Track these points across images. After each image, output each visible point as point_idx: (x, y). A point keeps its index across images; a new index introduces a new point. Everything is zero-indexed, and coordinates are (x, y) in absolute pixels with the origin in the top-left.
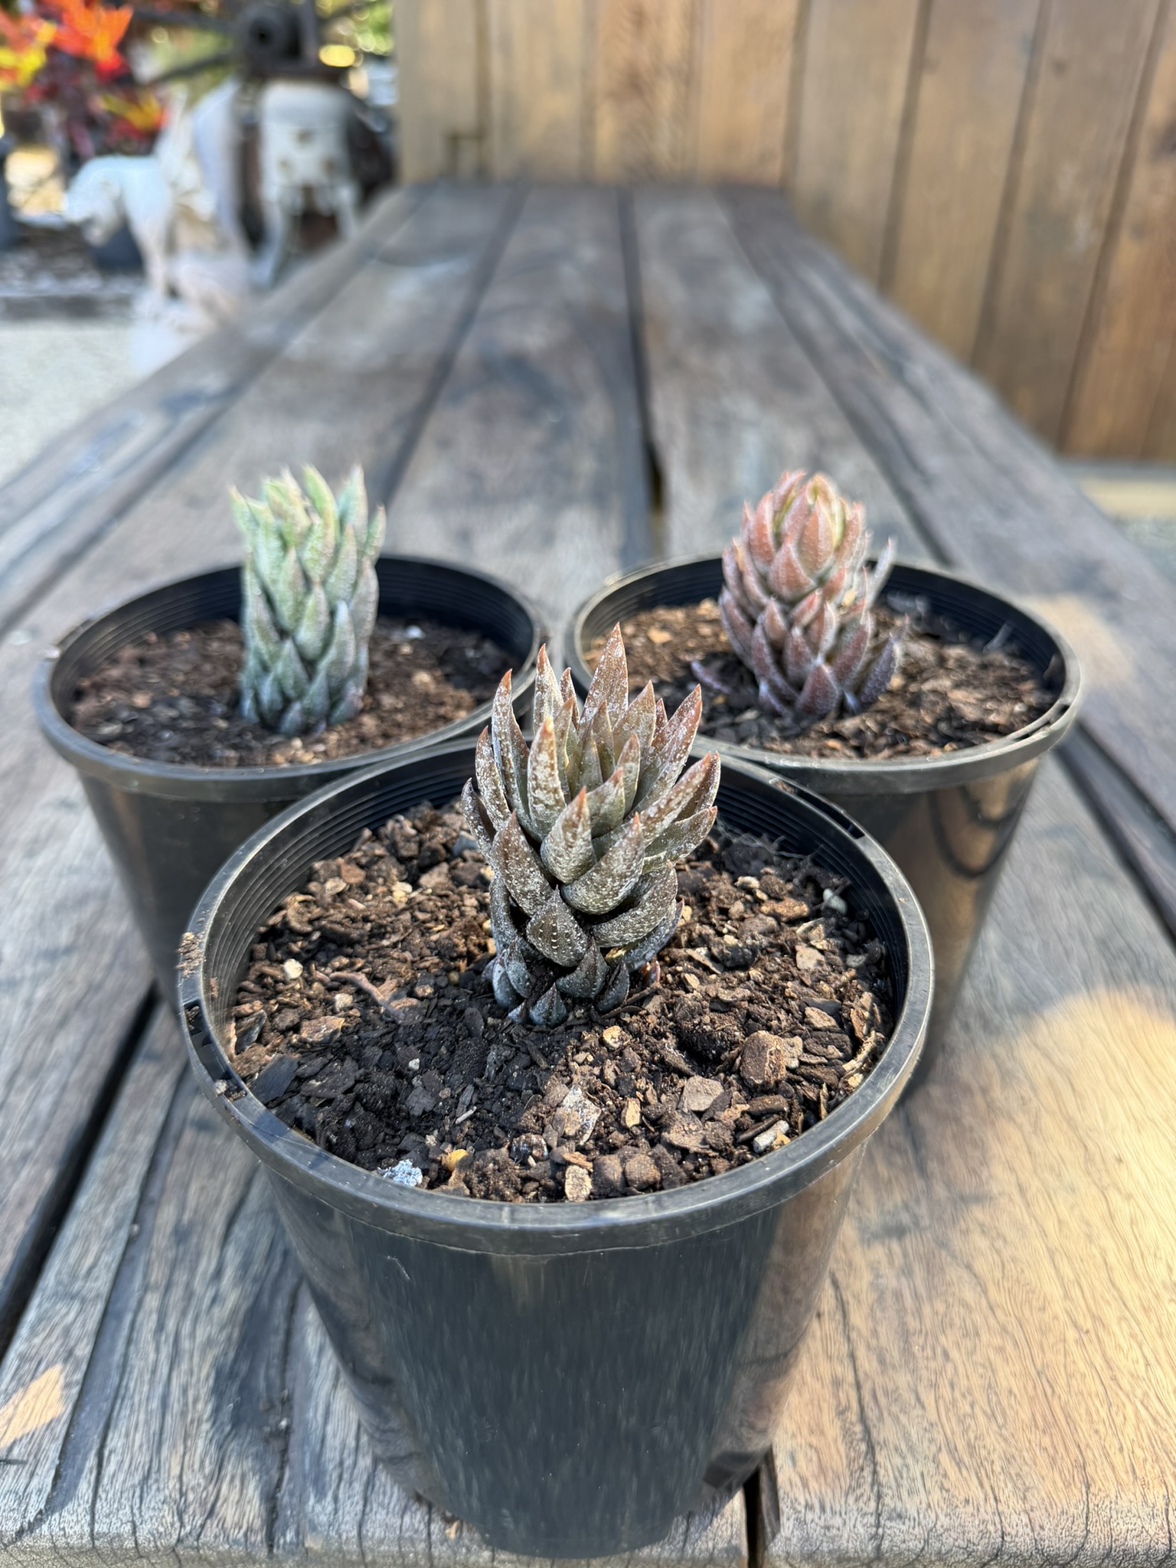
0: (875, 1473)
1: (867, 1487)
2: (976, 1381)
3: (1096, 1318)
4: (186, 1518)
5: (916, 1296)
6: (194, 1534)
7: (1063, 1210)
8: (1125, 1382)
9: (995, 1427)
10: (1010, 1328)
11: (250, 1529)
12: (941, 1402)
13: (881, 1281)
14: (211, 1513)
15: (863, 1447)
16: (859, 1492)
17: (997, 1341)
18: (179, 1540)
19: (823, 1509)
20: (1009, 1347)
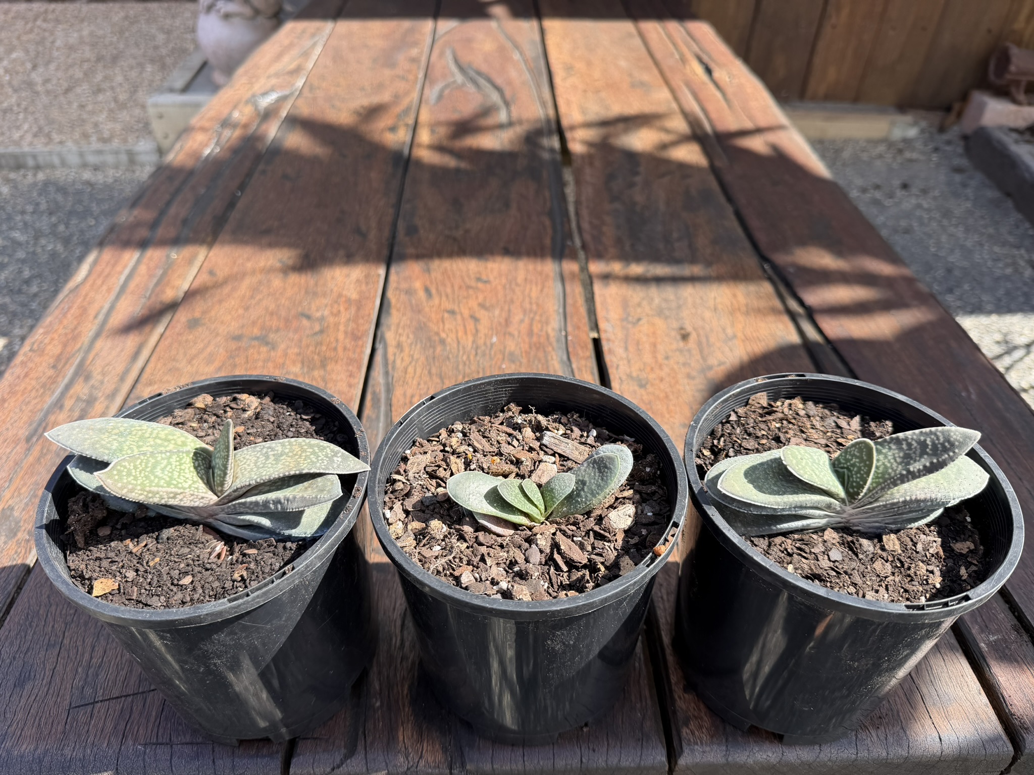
4: (410, 759)
6: (415, 765)
11: (440, 762)
14: (421, 757)
18: (408, 769)
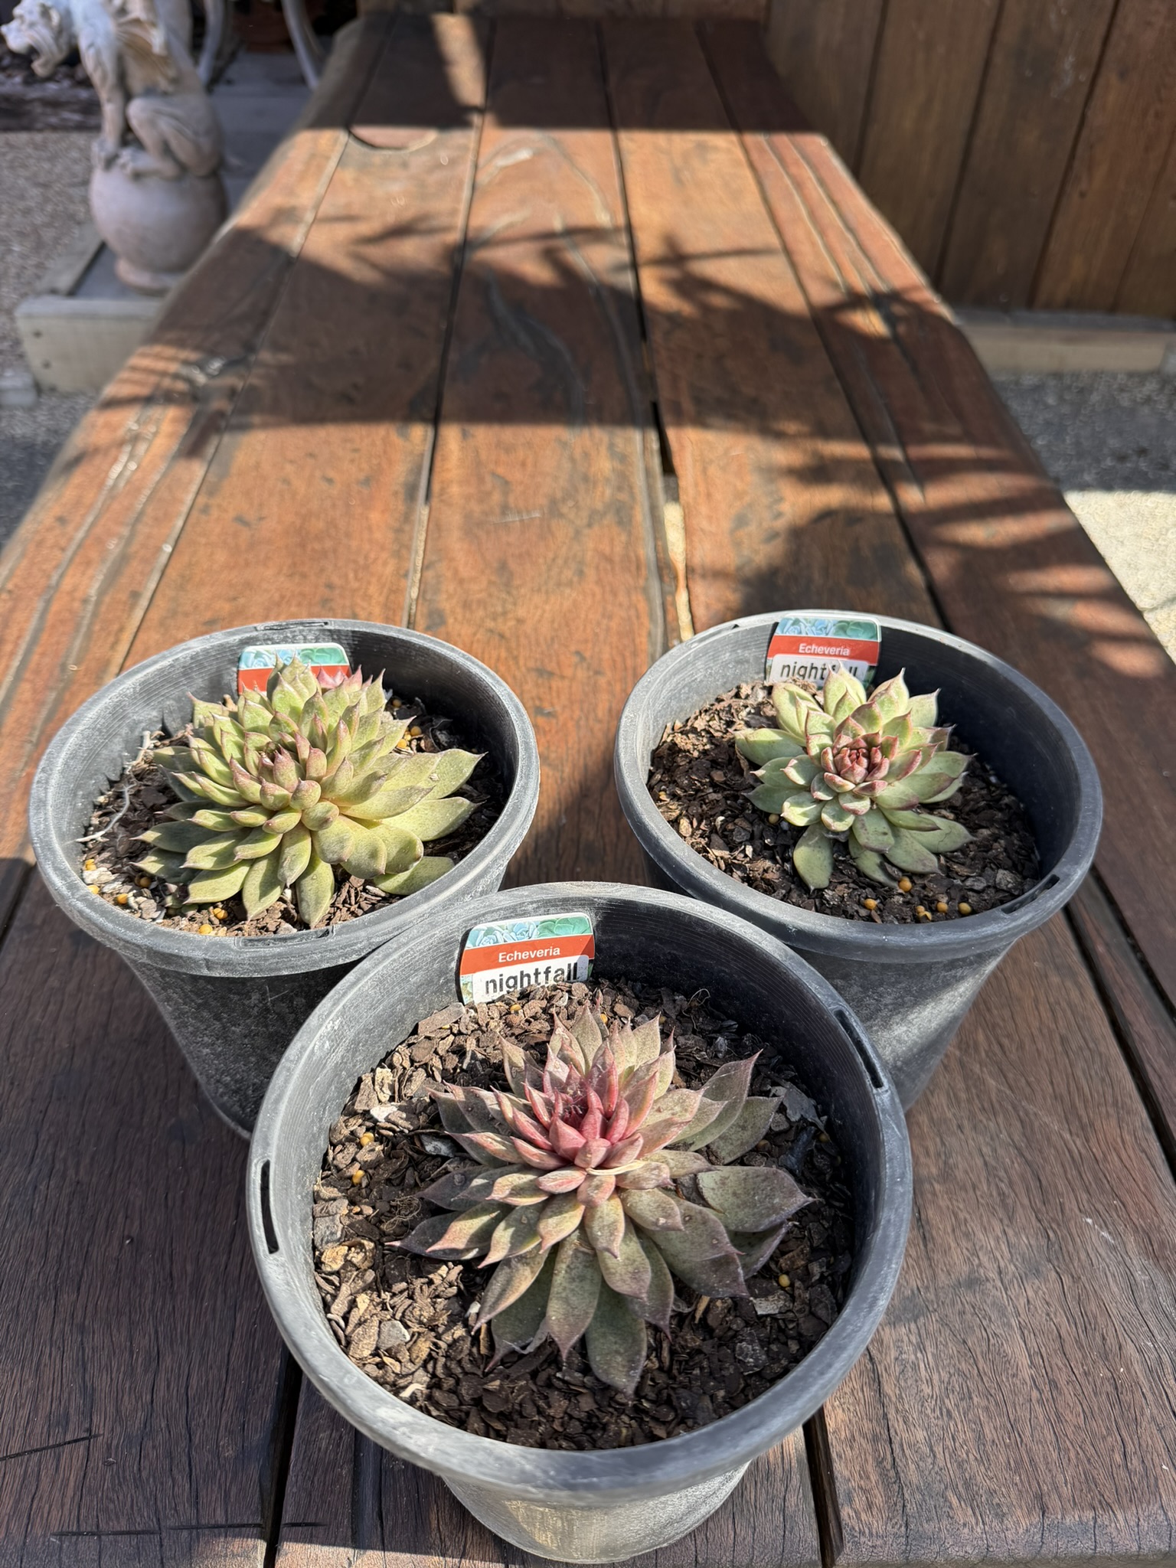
0: (904, 1506)
1: (899, 1517)
2: (970, 1434)
3: (1053, 1384)
5: (927, 1366)
7: (1030, 1293)
8: (1069, 1433)
9: (983, 1470)
10: (993, 1392)
12: (946, 1451)
13: (904, 1356)
15: (896, 1487)
16: (894, 1521)
17: (984, 1403)
19: (871, 1534)
20: (992, 1408)
